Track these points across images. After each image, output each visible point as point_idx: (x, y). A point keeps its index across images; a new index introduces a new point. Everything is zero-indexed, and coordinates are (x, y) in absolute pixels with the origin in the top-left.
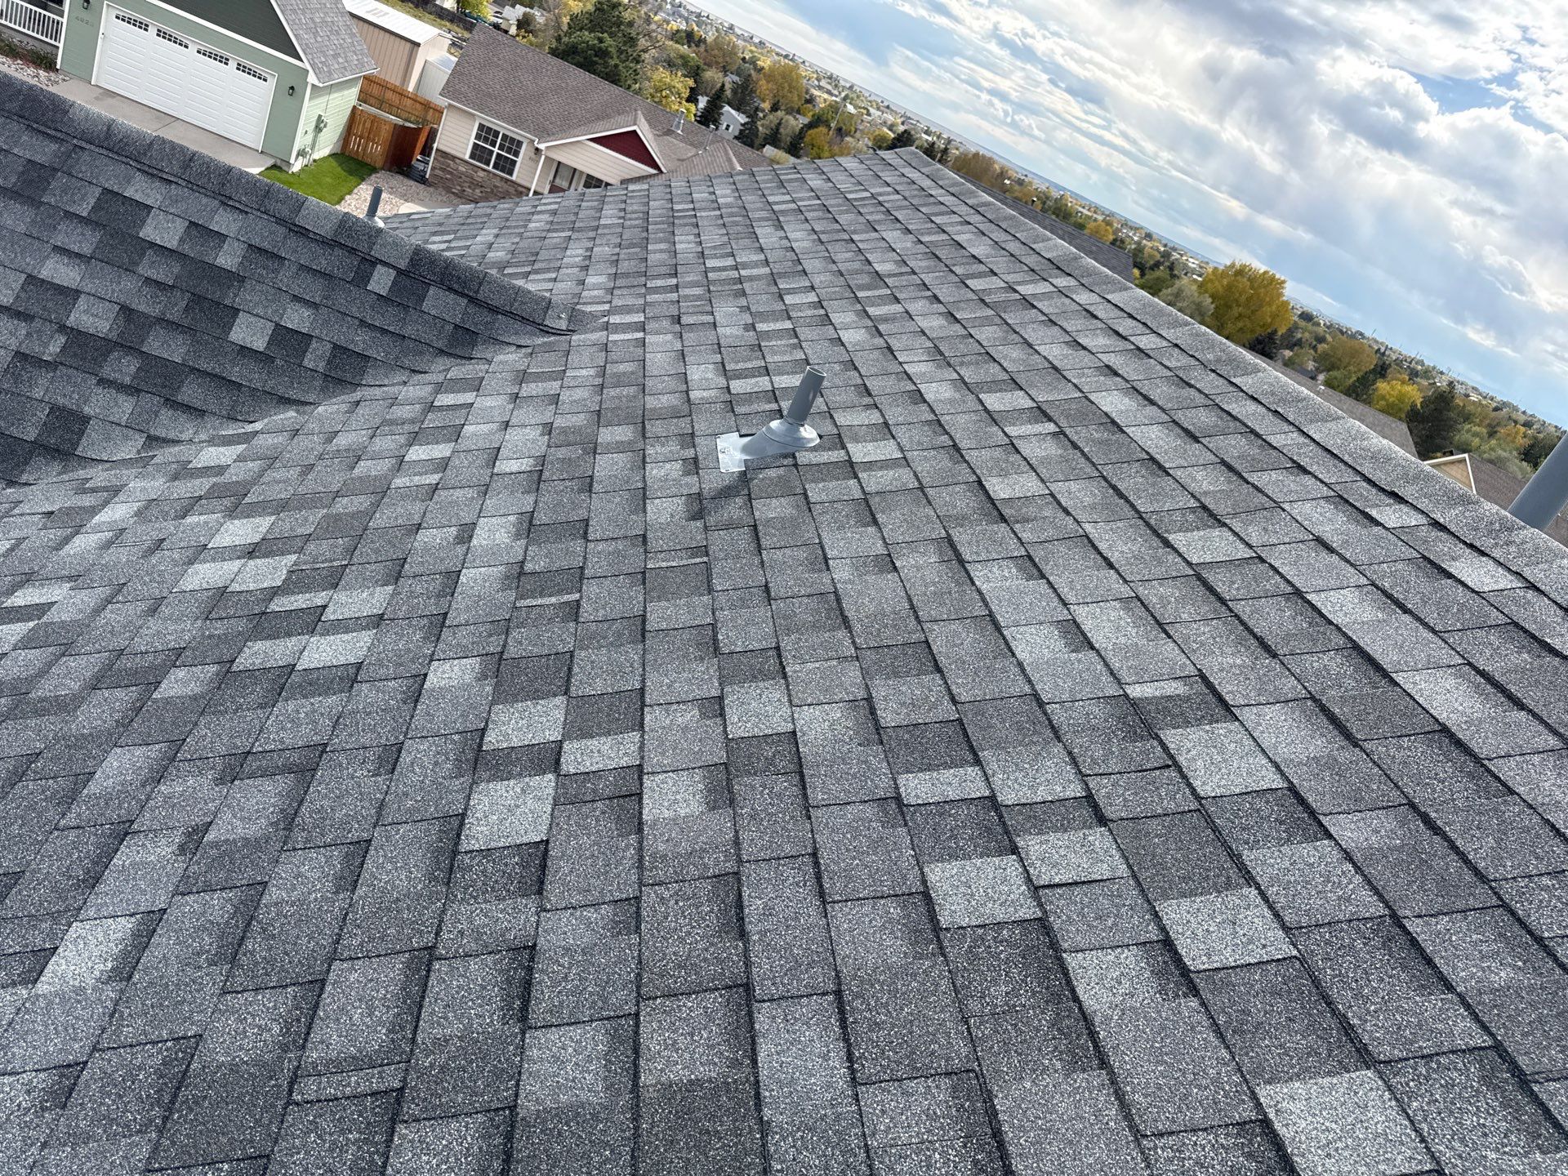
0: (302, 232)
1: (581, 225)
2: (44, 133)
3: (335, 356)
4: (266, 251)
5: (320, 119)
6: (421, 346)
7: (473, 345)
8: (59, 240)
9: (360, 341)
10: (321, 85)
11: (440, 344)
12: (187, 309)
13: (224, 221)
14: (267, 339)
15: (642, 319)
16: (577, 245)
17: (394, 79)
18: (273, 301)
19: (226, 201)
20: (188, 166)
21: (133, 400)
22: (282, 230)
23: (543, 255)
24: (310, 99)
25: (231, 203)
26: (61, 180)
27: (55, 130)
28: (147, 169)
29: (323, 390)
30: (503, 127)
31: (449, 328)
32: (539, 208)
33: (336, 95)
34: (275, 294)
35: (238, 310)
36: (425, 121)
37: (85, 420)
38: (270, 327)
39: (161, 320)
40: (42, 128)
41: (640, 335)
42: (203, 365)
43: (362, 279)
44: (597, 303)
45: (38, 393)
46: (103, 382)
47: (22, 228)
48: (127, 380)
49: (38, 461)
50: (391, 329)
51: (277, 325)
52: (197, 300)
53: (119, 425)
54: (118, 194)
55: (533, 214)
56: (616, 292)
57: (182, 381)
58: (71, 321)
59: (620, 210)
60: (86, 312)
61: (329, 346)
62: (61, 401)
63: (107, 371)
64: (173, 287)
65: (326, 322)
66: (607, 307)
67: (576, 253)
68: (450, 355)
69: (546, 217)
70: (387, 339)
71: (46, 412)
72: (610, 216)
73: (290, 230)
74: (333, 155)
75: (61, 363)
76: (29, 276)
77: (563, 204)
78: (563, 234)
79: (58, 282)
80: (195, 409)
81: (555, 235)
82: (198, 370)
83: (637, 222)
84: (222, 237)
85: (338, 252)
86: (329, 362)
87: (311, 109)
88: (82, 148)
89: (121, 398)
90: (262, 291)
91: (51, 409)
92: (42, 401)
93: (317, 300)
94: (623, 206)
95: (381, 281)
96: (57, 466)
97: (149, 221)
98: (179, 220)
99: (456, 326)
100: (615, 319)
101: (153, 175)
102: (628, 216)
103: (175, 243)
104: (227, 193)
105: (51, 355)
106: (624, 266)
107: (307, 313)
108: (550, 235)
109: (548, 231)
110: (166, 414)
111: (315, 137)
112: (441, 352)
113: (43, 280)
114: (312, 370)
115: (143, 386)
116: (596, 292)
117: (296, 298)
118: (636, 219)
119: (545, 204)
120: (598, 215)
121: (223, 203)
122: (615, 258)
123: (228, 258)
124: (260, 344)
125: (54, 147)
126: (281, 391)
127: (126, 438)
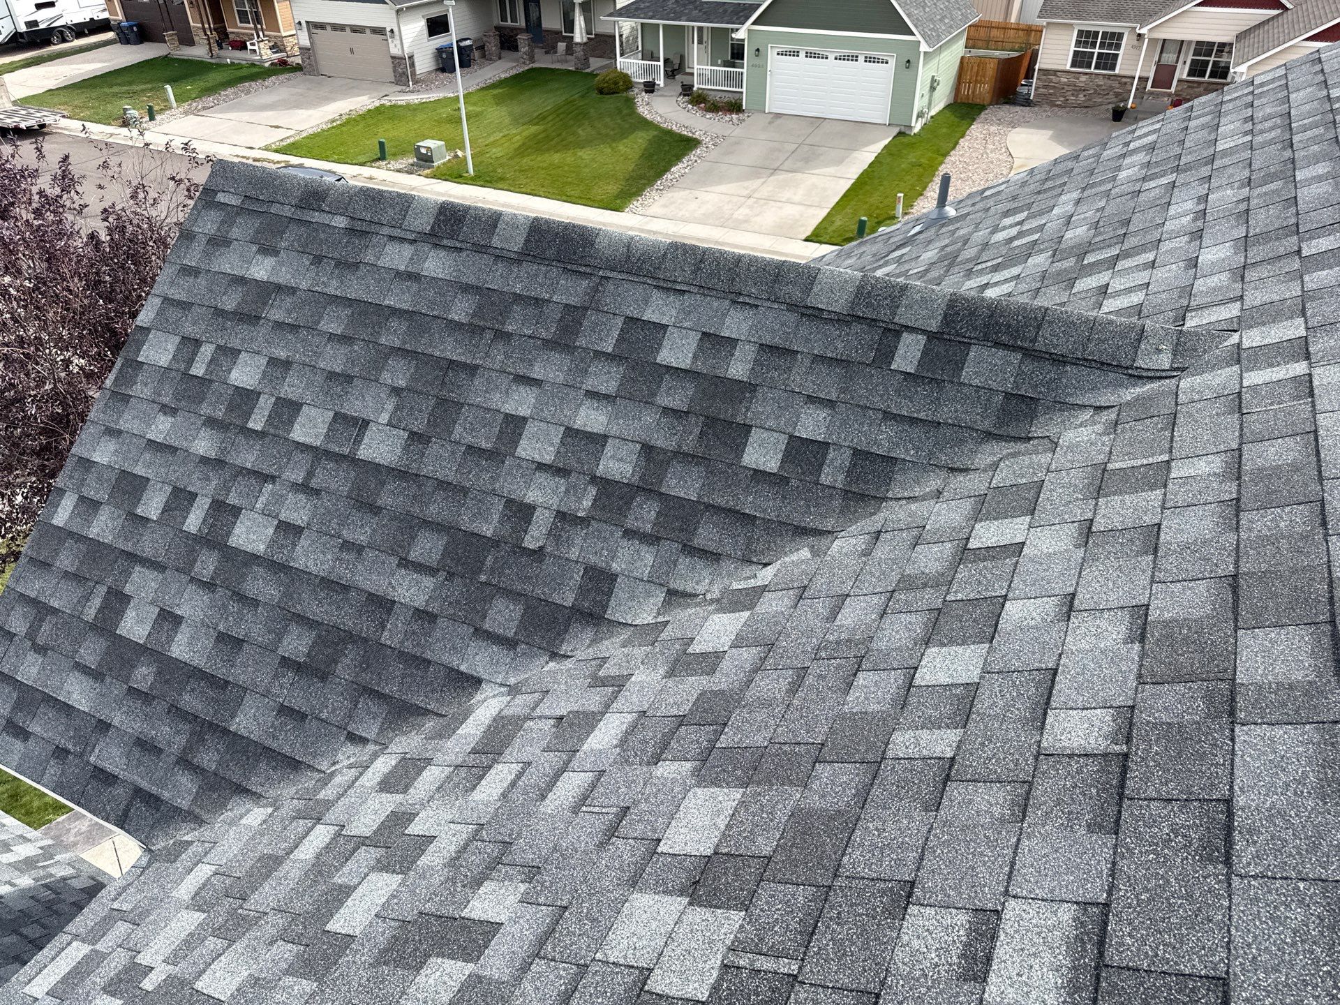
0: (814, 314)
1: (1189, 158)
2: (577, 272)
3: (855, 465)
4: (777, 348)
5: (933, 80)
6: (961, 434)
7: (1032, 416)
8: (590, 383)
9: (884, 439)
10: (931, 50)
11: (986, 425)
12: (702, 434)
13: (735, 324)
14: (780, 456)
15: (1302, 332)
16: (1184, 195)
17: (997, 17)
18: (786, 408)
19: (736, 299)
20: (699, 269)
21: (653, 549)
22: (792, 318)
23: (1137, 223)
24: (924, 65)
25: (741, 300)
26: (592, 316)
27: (585, 266)
28: (662, 284)
29: (844, 511)
30: (1101, 26)
31: (998, 399)
32: (1132, 146)
33: (945, 53)
34: (788, 399)
35: (751, 427)
36: (1029, 45)
37: (613, 577)
38: (784, 439)
39: (678, 454)
40: (574, 267)
41: (1300, 368)
42: (720, 501)
43: (885, 354)
44: (1221, 303)
45: (574, 553)
46: (629, 534)
47: (560, 380)
48: (648, 528)
49: (575, 627)
50: (922, 415)
51: (791, 436)
52: (711, 422)
53: (642, 580)
54: (638, 319)
55: (1124, 156)
56: (1251, 275)
57: (698, 522)
58: (601, 471)
59: (1246, 120)
60: (612, 457)
61: (849, 452)
62: (593, 559)
63: (631, 522)
64: (687, 413)
65: (844, 422)
66: (1234, 310)
67: (1183, 210)
68: (1000, 438)
69: (1141, 158)
70: (917, 431)
71: (581, 574)
72: (1231, 135)
73: (803, 314)
74: (948, 107)
75: (593, 518)
76: (567, 428)
77: (1163, 131)
78: (1164, 181)
79: (589, 430)
80: (712, 553)
81: (1152, 184)
82: (713, 506)
83: (1273, 134)
84: (732, 342)
85: (856, 328)
86: (849, 473)
87: (924, 74)
88: (607, 278)
89: (644, 549)
90: (773, 399)
91: (585, 569)
92: (577, 562)
93: (834, 396)
94: (1249, 112)
95: (909, 353)
96: (589, 633)
97: (665, 343)
98: (692, 333)
99: (1008, 396)
100: (1252, 338)
101: (668, 289)
102: (1259, 127)
103: (689, 361)
104: (736, 289)
105: (584, 510)
106: (1262, 220)
107: (822, 414)
108: (1148, 185)
109: (1144, 179)
110: (684, 562)
111: (931, 96)
112: (989, 436)
113: (578, 430)
114: (829, 487)
115: (663, 534)
116: (1216, 279)
117: (811, 399)
118: (1271, 129)
119: (1140, 137)
120: (1213, 137)
121: (734, 302)
122: (1243, 207)
123: (738, 368)
124: (772, 464)
125: (585, 283)
126: (796, 519)
127: (649, 594)
